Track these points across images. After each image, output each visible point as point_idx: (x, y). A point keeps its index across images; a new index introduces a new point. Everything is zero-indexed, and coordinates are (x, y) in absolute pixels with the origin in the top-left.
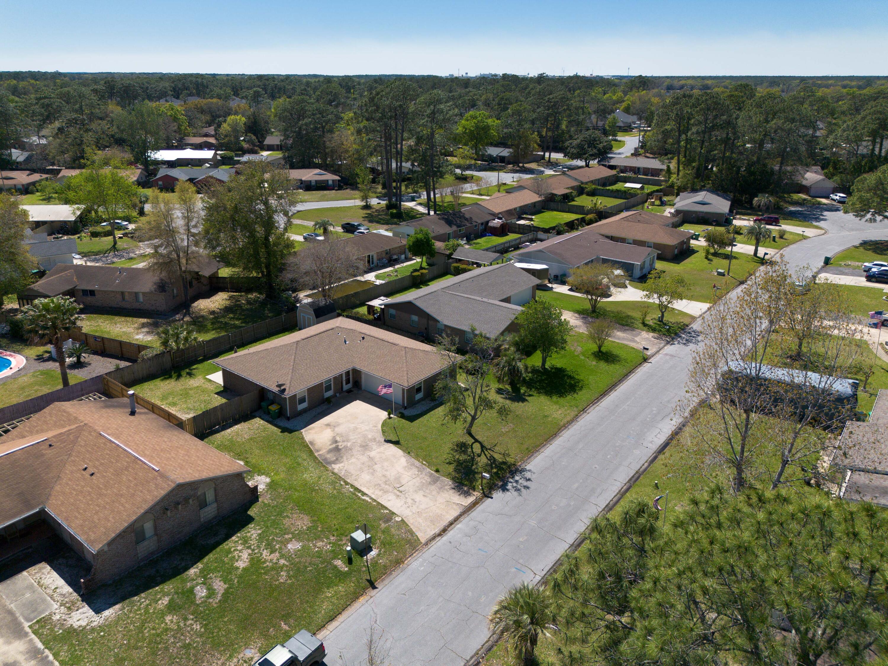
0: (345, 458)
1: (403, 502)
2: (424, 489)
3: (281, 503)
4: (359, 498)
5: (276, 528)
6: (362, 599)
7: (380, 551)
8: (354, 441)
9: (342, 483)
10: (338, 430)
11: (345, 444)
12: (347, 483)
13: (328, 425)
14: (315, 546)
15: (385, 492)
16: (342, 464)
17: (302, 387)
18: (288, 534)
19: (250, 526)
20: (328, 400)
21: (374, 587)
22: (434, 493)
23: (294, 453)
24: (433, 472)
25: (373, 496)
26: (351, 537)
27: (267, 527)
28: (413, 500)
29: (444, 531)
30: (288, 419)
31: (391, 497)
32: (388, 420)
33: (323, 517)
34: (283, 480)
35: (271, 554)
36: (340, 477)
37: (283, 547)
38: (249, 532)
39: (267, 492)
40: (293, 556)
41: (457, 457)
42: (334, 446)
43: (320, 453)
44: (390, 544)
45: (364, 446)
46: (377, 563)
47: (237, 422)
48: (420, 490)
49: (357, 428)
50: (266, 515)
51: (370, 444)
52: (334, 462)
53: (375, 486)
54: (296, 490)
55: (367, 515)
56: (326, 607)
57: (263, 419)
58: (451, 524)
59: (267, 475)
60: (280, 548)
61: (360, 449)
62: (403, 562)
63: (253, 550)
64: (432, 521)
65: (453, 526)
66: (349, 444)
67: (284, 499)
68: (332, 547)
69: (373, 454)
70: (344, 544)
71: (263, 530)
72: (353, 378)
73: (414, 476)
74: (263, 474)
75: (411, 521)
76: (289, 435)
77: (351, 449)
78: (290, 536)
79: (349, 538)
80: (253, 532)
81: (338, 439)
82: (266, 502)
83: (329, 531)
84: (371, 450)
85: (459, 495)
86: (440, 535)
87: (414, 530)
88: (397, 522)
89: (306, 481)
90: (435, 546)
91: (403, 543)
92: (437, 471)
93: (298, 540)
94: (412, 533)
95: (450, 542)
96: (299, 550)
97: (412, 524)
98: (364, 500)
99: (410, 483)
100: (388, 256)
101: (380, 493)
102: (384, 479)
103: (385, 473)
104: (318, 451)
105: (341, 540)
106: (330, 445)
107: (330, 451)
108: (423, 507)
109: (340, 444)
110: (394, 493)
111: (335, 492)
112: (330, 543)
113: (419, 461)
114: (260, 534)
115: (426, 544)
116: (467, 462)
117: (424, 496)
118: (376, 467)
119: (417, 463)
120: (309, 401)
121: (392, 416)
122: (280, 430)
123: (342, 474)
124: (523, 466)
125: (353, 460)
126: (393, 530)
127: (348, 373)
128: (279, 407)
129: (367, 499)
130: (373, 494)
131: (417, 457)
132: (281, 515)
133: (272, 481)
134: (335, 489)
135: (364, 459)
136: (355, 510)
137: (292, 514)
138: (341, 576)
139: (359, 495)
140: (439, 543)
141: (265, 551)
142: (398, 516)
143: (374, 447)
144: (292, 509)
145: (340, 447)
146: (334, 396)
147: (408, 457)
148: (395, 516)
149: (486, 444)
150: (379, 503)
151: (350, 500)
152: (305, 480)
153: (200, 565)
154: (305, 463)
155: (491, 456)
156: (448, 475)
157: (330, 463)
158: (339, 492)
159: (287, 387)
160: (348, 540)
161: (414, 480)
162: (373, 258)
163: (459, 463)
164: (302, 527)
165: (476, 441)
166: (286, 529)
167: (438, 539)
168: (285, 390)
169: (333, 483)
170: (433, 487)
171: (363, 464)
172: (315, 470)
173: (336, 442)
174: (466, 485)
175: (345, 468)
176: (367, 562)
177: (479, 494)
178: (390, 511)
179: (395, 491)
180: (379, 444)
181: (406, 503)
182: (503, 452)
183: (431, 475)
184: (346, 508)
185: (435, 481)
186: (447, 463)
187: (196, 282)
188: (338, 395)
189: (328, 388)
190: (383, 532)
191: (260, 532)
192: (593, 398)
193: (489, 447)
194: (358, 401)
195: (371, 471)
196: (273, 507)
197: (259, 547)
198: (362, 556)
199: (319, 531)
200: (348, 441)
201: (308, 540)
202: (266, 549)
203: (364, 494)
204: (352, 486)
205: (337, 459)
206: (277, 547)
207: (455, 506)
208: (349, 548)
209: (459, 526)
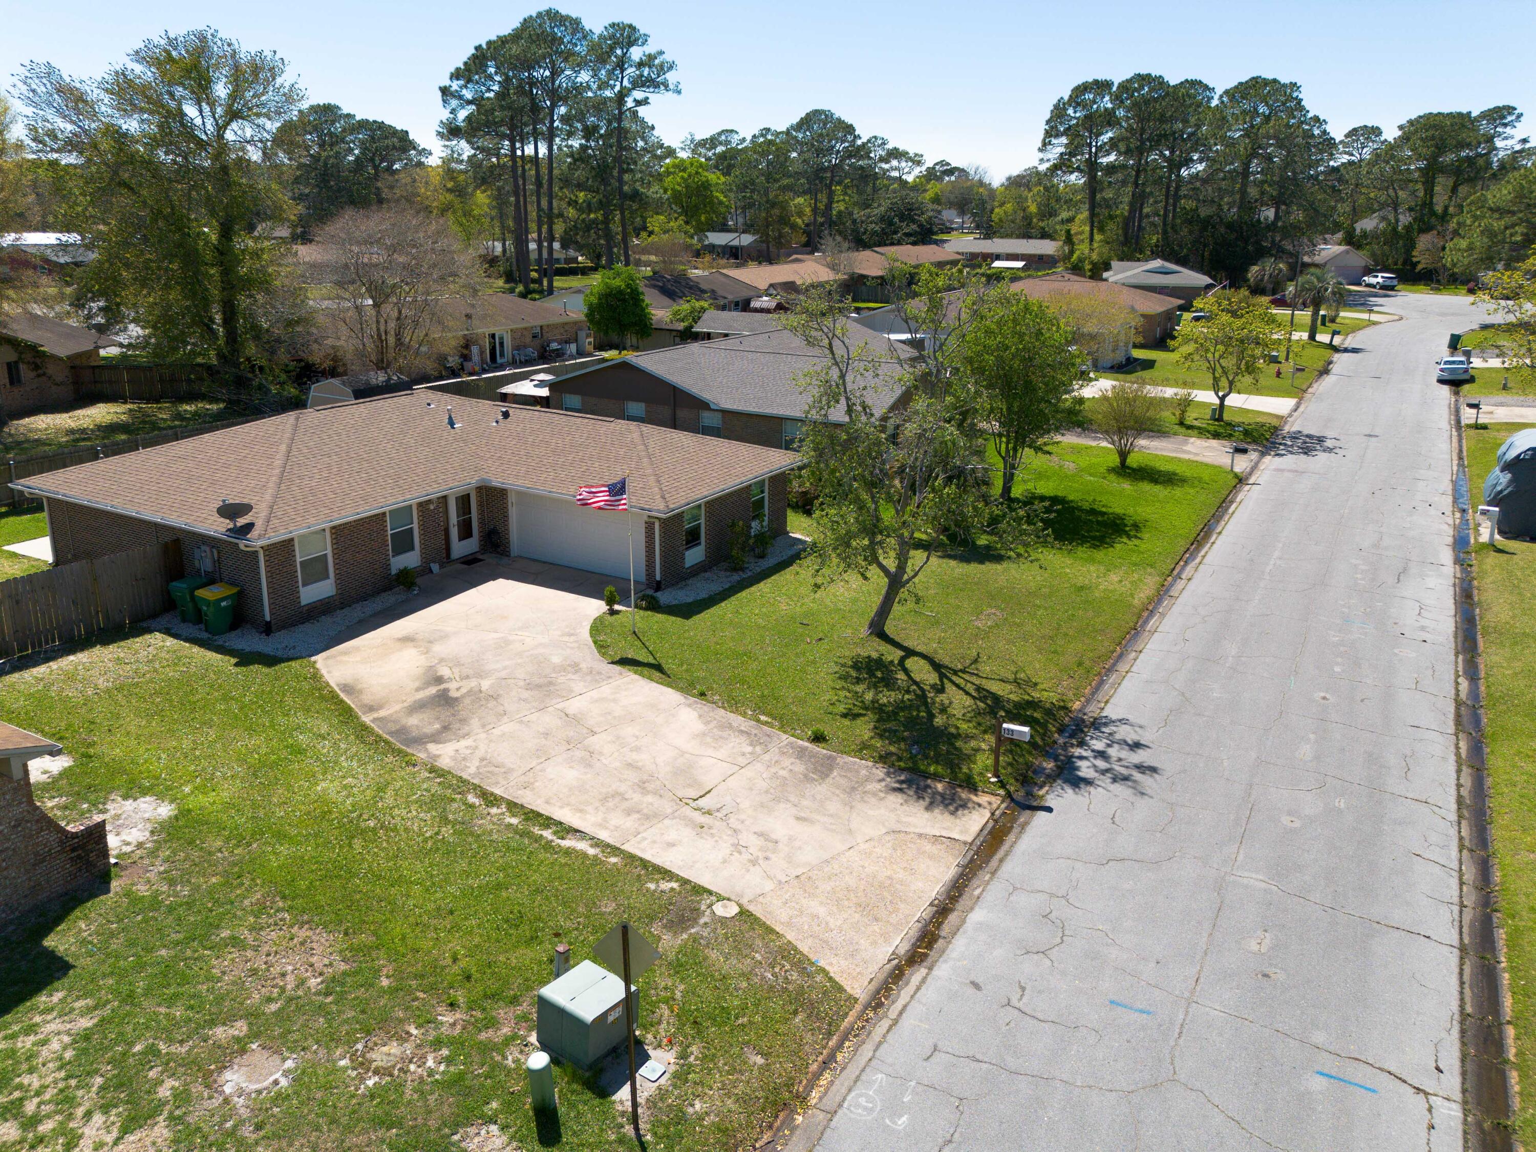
0: (475, 722)
1: (725, 848)
2: (792, 798)
3: (211, 891)
4: (548, 846)
5: (171, 1001)
7: (683, 1056)
8: (503, 674)
9: (472, 799)
10: (439, 649)
11: (473, 683)
12: (491, 799)
13: (407, 640)
14: (363, 1065)
15: (647, 817)
16: (463, 743)
17: (312, 520)
18: (228, 1021)
19: (42, 999)
20: (405, 579)
22: (833, 806)
23: (280, 719)
24: (807, 744)
25: (604, 835)
26: (544, 1004)
27: (131, 995)
28: (760, 835)
29: (928, 939)
30: (267, 629)
31: (675, 831)
32: (609, 618)
33: (398, 928)
34: (228, 806)
35: (125, 1130)
36: (461, 779)
37: (197, 1089)
38: (31, 1029)
39: (153, 853)
40: (247, 1131)
41: (869, 696)
42: (433, 690)
43: (382, 713)
44: (722, 1015)
45: (539, 686)
46: (680, 1118)
47: (73, 645)
48: (777, 800)
49: (507, 642)
50: (132, 944)
51: (561, 679)
52: (435, 738)
53: (605, 799)
54: (281, 836)
55: (592, 904)
57: (176, 636)
59: (160, 791)
60: (182, 1097)
61: (526, 694)
62: (803, 1099)
63: (34, 1121)
64: (862, 907)
65: (953, 918)
66: (486, 684)
67: (226, 874)
68: (449, 1061)
69: (574, 706)
70: (508, 1041)
71: (107, 1011)
72: (482, 522)
73: (742, 761)
74: (144, 792)
75: (783, 915)
76: (265, 670)
77: (495, 697)
78: (240, 1028)
79: (526, 1007)
80: (52, 1027)
81: (444, 672)
82: (142, 890)
83: (431, 989)
84: (569, 695)
85: (928, 808)
86: (916, 958)
87: (804, 947)
88: (723, 921)
89: (326, 803)
90: (916, 1009)
91: (776, 1005)
92: (818, 738)
93: (274, 1048)
94: (802, 963)
95: (976, 986)
96: (280, 1098)
97: (789, 924)
98: (568, 852)
99: (731, 782)
100: (538, 342)
101: (629, 823)
102: (632, 776)
103: (635, 755)
104: (371, 709)
105: (492, 1023)
106: (418, 690)
107: (418, 707)
108: (809, 856)
109: (452, 686)
110: (684, 818)
111: (447, 832)
112: (437, 1044)
113: (744, 715)
114: (86, 1036)
115: (877, 1002)
116: (910, 708)
117: (798, 819)
118: (594, 742)
119: (737, 720)
120: (339, 577)
121: (617, 607)
122: (234, 661)
123: (469, 772)
124: (1092, 711)
125: (506, 727)
126: (713, 955)
127: (464, 501)
128: (235, 590)
129: (582, 846)
130: (602, 826)
131: (733, 704)
132: (206, 937)
133: (183, 813)
134: (445, 820)
135: (549, 720)
136: (538, 891)
137: (256, 929)
139: (547, 834)
140: (929, 994)
141: (98, 1119)
142: (720, 898)
143: (578, 687)
144: (261, 909)
145: (453, 694)
146: (425, 570)
147: (703, 707)
148: (707, 900)
149: (943, 657)
150: (631, 858)
151: (511, 857)
152: (321, 799)
154: (325, 747)
155: (979, 689)
156: (862, 749)
157: (421, 741)
158: (464, 829)
159: (257, 516)
160: (525, 1018)
161: (748, 772)
162: (502, 344)
163: (883, 714)
164: (302, 982)
165: (910, 653)
166: (219, 1000)
167: (917, 975)
168: (250, 526)
169: (436, 803)
170: (822, 789)
171: (546, 735)
172: (362, 764)
173: (439, 680)
174: (936, 777)
175: (480, 753)
176: (635, 1119)
177: (996, 801)
178: (685, 882)
179: (687, 811)
180: (594, 677)
181: (738, 848)
182: (1011, 677)
183: (801, 753)
184: (499, 886)
185: (823, 770)
186: (844, 716)
187: (32, 374)
188: (435, 568)
189: (403, 542)
190: (677, 968)
191: (86, 1023)
193: (960, 667)
194: (501, 581)
195: (578, 754)
196: (171, 909)
197: (65, 1101)
198: (604, 1092)
199: (383, 992)
200: (480, 675)
201: (332, 1039)
202: (105, 1109)
203: (566, 831)
204: (513, 807)
205: (446, 728)
206: (164, 1092)
207: (928, 847)
208: (539, 1060)
209: (977, 916)
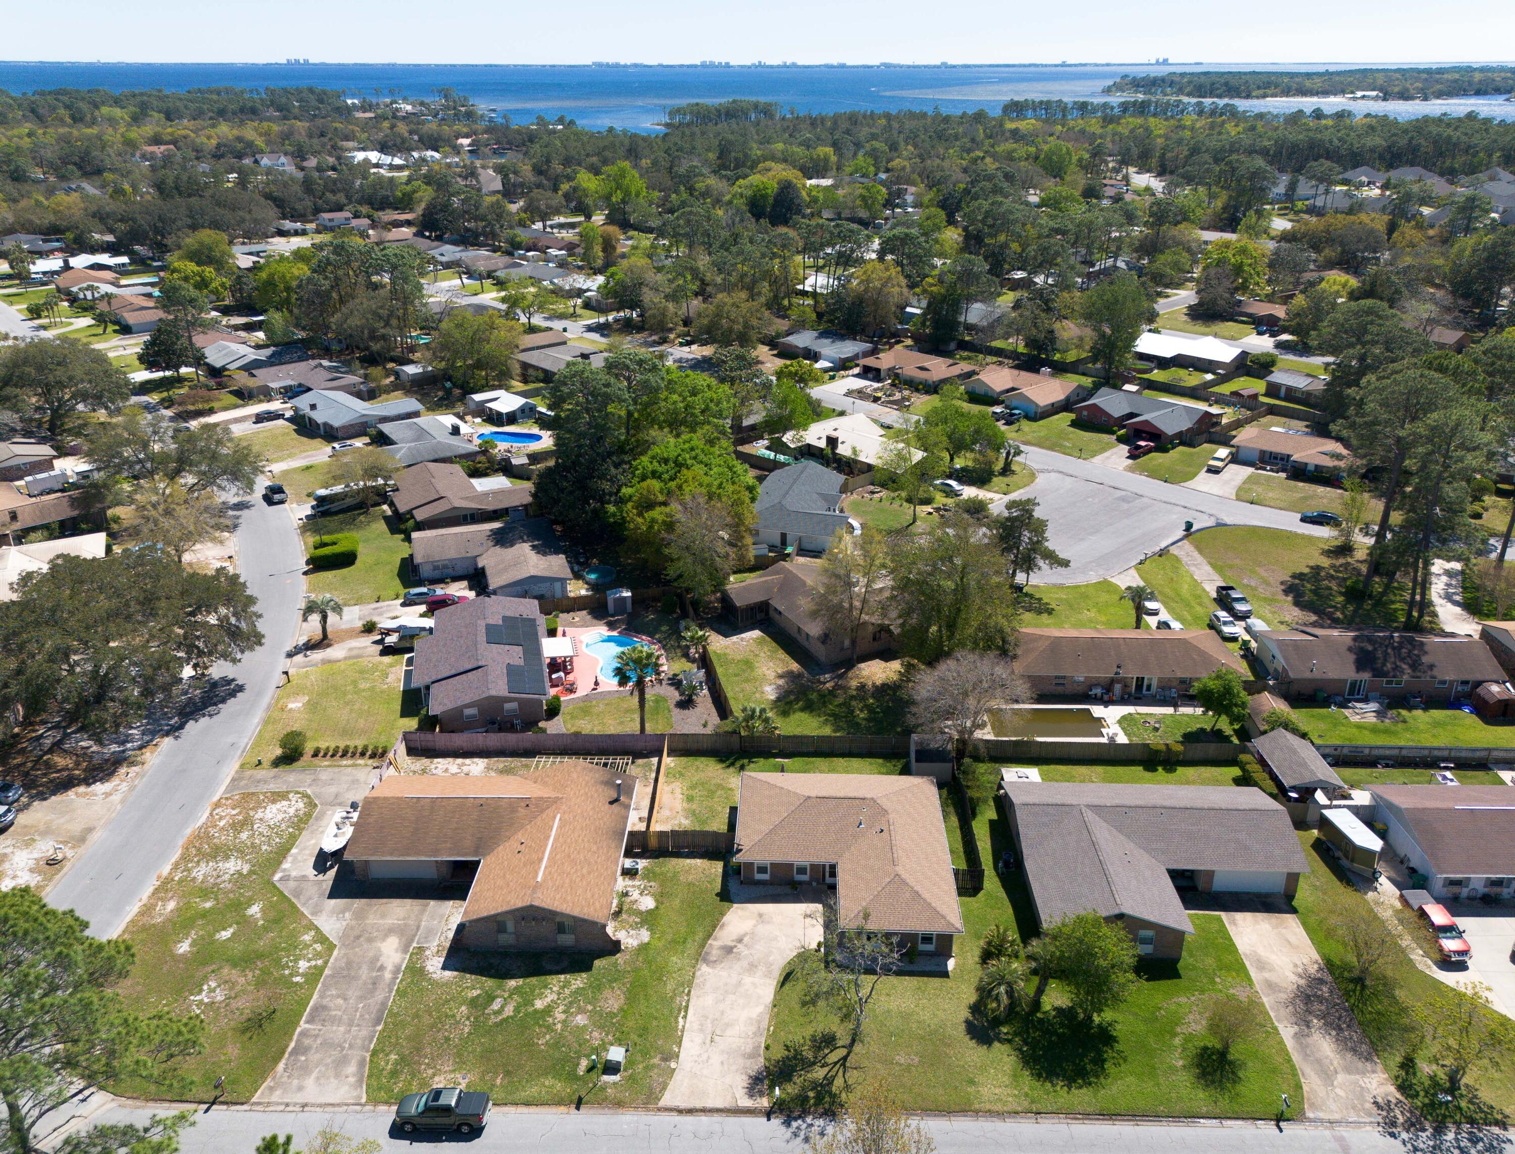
0: (723, 965)
1: (699, 1052)
2: (731, 1056)
3: (626, 971)
4: (676, 1017)
6: (562, 1109)
7: (620, 1081)
8: (753, 953)
9: (686, 991)
10: (760, 927)
11: (744, 949)
12: (688, 994)
14: (591, 1033)
15: (701, 1030)
16: (711, 971)
17: (759, 857)
21: (578, 1108)
22: (734, 1067)
23: (697, 926)
24: (763, 1046)
25: (688, 1025)
28: (709, 1057)
29: (690, 1111)
30: (741, 882)
31: (698, 1038)
32: (813, 950)
35: (562, 1013)
36: (693, 983)
37: (574, 1015)
38: (575, 980)
40: (570, 1028)
41: (804, 1048)
42: (733, 944)
43: (715, 942)
44: (636, 1082)
45: (752, 965)
46: (606, 1088)
47: (702, 856)
48: (728, 1053)
49: (775, 939)
51: (760, 967)
52: (709, 963)
53: (704, 1016)
54: (650, 967)
56: (533, 1091)
58: (704, 1111)
60: (571, 1014)
61: (746, 965)
62: (623, 1108)
63: (558, 999)
64: (691, 1093)
65: (701, 1114)
66: (745, 953)
67: (632, 969)
73: (744, 1035)
75: (679, 1077)
76: (719, 902)
77: (739, 960)
78: (591, 1008)
80: (577, 982)
81: (746, 938)
82: (620, 960)
85: (745, 1089)
86: (680, 1111)
88: (669, 1067)
89: (668, 964)
91: (646, 1090)
92: (768, 1047)
93: (590, 1017)
94: (664, 1088)
95: (676, 1126)
96: (578, 1027)
97: (676, 1080)
98: (677, 1022)
99: (730, 1039)
101: (697, 1027)
102: (718, 1016)
103: (728, 1010)
104: (715, 939)
106: (732, 941)
107: (722, 948)
108: (706, 1072)
109: (739, 947)
110: (706, 1038)
111: (671, 993)
113: (770, 1022)
114: (579, 988)
115: (659, 1110)
116: (805, 1062)
117: (722, 1062)
118: (730, 997)
119: (765, 1024)
120: (771, 875)
121: (821, 948)
122: (719, 891)
123: (697, 982)
125: (725, 974)
126: (656, 1071)
129: (681, 1024)
130: (692, 1022)
131: (774, 1017)
134: (673, 990)
135: (734, 980)
136: (659, 1025)
137: (619, 988)
138: (573, 1077)
139: (681, 1014)
141: (562, 1007)
142: (677, 1062)
144: (625, 984)
145: (735, 950)
146: (809, 883)
148: (675, 1059)
149: (852, 1058)
150: (683, 1036)
151: (669, 1013)
152: (668, 962)
153: (521, 981)
154: (692, 944)
155: (834, 1077)
156: (769, 1060)
157: (705, 961)
158: (672, 997)
159: (746, 849)
161: (738, 1040)
162: (1150, 683)
163: (796, 1056)
164: (607, 1008)
165: (849, 1047)
166: (597, 1000)
167: (674, 1114)
168: (741, 851)
169: (680, 984)
170: (741, 1061)
171: (726, 984)
172: (688, 958)
173: (740, 941)
174: (763, 1084)
175: (708, 977)
176: (600, 1082)
177: (765, 1105)
178: (679, 1051)
179: (710, 1036)
181: (700, 1055)
182: (851, 1084)
183: (757, 1047)
184: (657, 1018)
185: (752, 1055)
186: (787, 1047)
188: (814, 883)
190: (647, 1067)
192: (1080, 1109)
195: (721, 997)
196: (617, 970)
197: (564, 999)
199: (611, 1022)
200: (750, 948)
201: (595, 1024)
202: (565, 1006)
203: (685, 1017)
204: (688, 1001)
205: (715, 961)
206: (571, 1011)
207: (728, 1097)
209: (704, 1119)
